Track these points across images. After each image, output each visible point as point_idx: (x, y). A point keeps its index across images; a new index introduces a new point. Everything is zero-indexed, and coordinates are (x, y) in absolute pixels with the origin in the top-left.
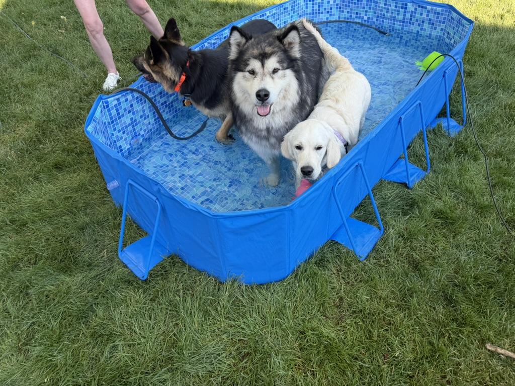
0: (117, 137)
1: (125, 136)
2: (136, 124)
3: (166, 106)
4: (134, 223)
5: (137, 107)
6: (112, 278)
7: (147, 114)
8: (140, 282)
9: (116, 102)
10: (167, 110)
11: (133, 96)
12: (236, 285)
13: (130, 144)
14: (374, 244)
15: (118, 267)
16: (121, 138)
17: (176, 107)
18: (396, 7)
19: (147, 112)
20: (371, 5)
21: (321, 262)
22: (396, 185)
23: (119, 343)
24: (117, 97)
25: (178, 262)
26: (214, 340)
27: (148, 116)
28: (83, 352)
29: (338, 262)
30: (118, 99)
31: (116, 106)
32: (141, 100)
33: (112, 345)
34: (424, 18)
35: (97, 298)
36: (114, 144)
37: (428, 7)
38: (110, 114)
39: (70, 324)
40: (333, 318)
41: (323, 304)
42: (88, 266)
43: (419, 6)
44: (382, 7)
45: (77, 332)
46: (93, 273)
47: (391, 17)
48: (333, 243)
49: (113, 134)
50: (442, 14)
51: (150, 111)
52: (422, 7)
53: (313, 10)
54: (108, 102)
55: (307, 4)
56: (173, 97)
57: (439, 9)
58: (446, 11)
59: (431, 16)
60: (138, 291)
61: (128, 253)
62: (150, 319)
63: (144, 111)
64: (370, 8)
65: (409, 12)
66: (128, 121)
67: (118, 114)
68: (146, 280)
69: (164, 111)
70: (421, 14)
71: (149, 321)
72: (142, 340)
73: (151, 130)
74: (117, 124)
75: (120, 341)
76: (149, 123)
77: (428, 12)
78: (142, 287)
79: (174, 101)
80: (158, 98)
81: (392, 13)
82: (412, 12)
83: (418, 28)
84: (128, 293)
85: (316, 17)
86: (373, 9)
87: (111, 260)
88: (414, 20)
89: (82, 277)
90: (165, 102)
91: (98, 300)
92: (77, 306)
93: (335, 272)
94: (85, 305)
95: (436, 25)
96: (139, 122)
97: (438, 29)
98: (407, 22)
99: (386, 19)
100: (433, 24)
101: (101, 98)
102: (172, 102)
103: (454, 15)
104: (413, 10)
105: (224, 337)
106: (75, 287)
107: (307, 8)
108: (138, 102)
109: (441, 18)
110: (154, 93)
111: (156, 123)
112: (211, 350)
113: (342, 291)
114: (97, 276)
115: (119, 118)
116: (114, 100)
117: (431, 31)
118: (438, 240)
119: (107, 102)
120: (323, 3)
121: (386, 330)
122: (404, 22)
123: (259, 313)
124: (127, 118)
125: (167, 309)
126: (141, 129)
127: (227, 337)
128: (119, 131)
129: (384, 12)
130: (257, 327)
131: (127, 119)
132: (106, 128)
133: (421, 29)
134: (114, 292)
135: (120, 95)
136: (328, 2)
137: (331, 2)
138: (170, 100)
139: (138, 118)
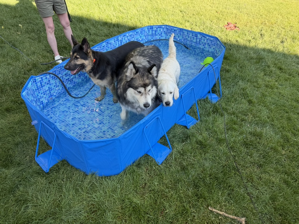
0: (40, 96)
1: (45, 96)
2: (52, 90)
3: (69, 81)
4: (46, 142)
5: (52, 81)
6: (30, 171)
7: (58, 85)
8: (44, 173)
10: (69, 82)
11: (50, 76)
12: (94, 176)
13: (48, 100)
14: (166, 157)
15: (34, 165)
16: (43, 97)
17: (74, 81)
18: (192, 35)
19: (58, 84)
20: (181, 33)
21: (139, 165)
22: (182, 127)
23: (29, 205)
24: (41, 77)
25: (66, 164)
26: (79, 204)
27: (58, 86)
28: (10, 209)
29: (147, 165)
30: (42, 78)
31: (40, 81)
32: (55, 78)
33: (25, 205)
34: (205, 42)
35: (20, 181)
36: (38, 100)
37: (207, 37)
38: (37, 85)
39: (5, 195)
40: (140, 194)
41: (136, 187)
42: (18, 164)
43: (203, 36)
44: (186, 35)
45: (8, 199)
46: (20, 168)
47: (190, 40)
48: (147, 155)
49: (38, 95)
50: (213, 41)
51: (60, 83)
52: (204, 37)
53: (152, 33)
54: (36, 79)
55: (149, 30)
56: (73, 76)
57: (212, 39)
58: (215, 40)
59: (209, 42)
60: (43, 178)
61: (40, 158)
62: (48, 193)
63: (56, 83)
64: (180, 35)
65: (198, 39)
66: (47, 89)
67: (41, 85)
68: (48, 173)
69: (67, 83)
70: (204, 40)
71: (47, 194)
72: (42, 203)
73: (60, 93)
74: (41, 90)
75: (30, 204)
76: (59, 89)
77: (207, 39)
78: (45, 176)
79: (74, 78)
80: (64, 77)
81: (191, 38)
83: (203, 47)
84: (38, 179)
85: (154, 37)
86: (182, 35)
87: (31, 161)
88: (201, 43)
89: (14, 170)
90: (69, 79)
91: (21, 182)
92: (10, 186)
93: (145, 170)
94: (14, 185)
95: (211, 46)
96: (53, 89)
97: (212, 48)
98: (198, 43)
99: (188, 41)
100: (210, 45)
101: (31, 78)
102: (72, 79)
103: (218, 42)
104: (201, 38)
105: (84, 202)
106: (9, 175)
107: (149, 32)
108: (53, 79)
109: (213, 43)
110: (62, 74)
111: (63, 89)
112: (77, 209)
113: (147, 180)
114: (22, 170)
115: (42, 87)
116: (39, 78)
117: (209, 49)
118: (196, 156)
120: (157, 30)
121: (165, 200)
122: (196, 43)
123: (104, 190)
125: (56, 188)
126: (54, 92)
127: (86, 202)
128: (42, 94)
129: (187, 37)
130: (102, 198)
131: (46, 88)
132: (34, 92)
133: (205, 47)
134: (30, 178)
135: (43, 76)
136: (160, 30)
137: (162, 30)
138: (71, 78)
139: (52, 87)
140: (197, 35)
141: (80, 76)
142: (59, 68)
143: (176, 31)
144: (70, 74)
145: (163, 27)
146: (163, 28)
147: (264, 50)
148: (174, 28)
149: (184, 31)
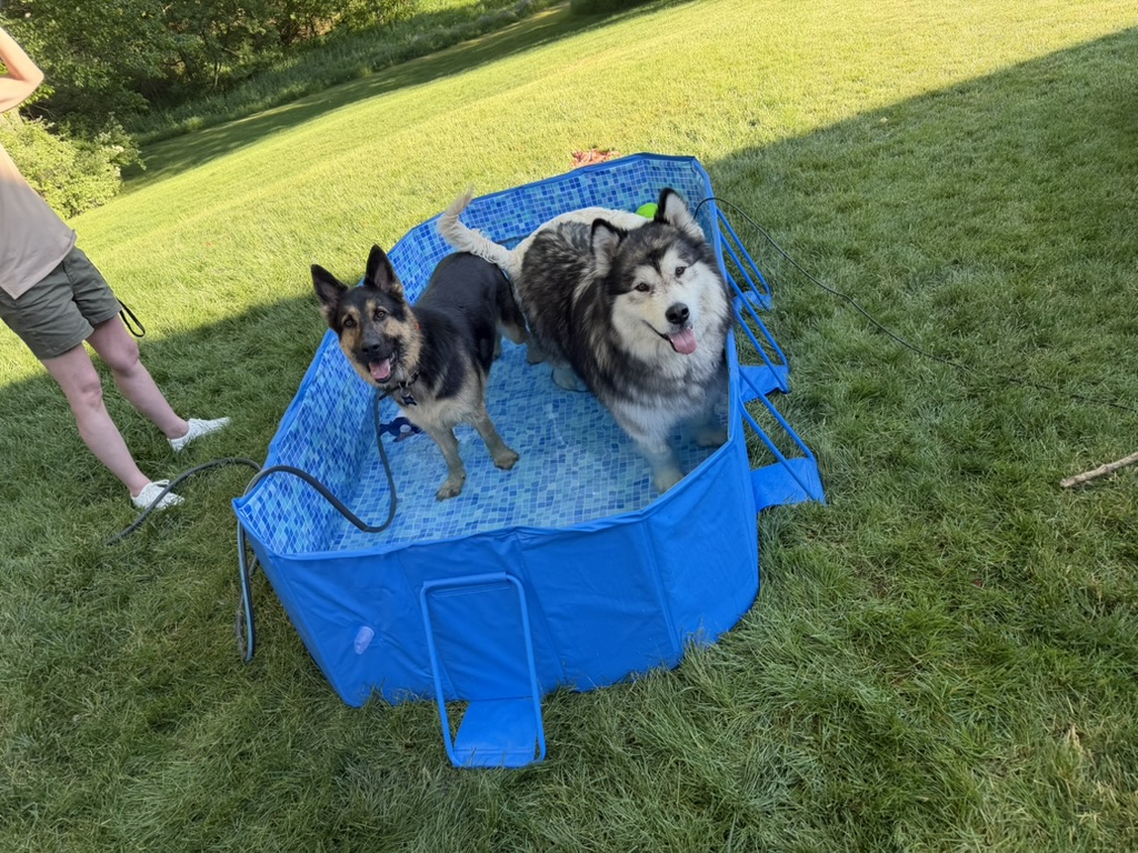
18: (562, 189)
20: (521, 204)
37: (611, 169)
44: (541, 199)
47: (562, 206)
50: (636, 170)
53: (434, 248)
55: (420, 243)
57: (628, 165)
58: (640, 163)
59: (622, 179)
64: (522, 209)
65: (585, 189)
70: (606, 183)
77: (614, 175)
81: (561, 201)
82: (590, 186)
86: (528, 207)
88: (597, 196)
103: (656, 163)
104: (591, 183)
109: (637, 175)
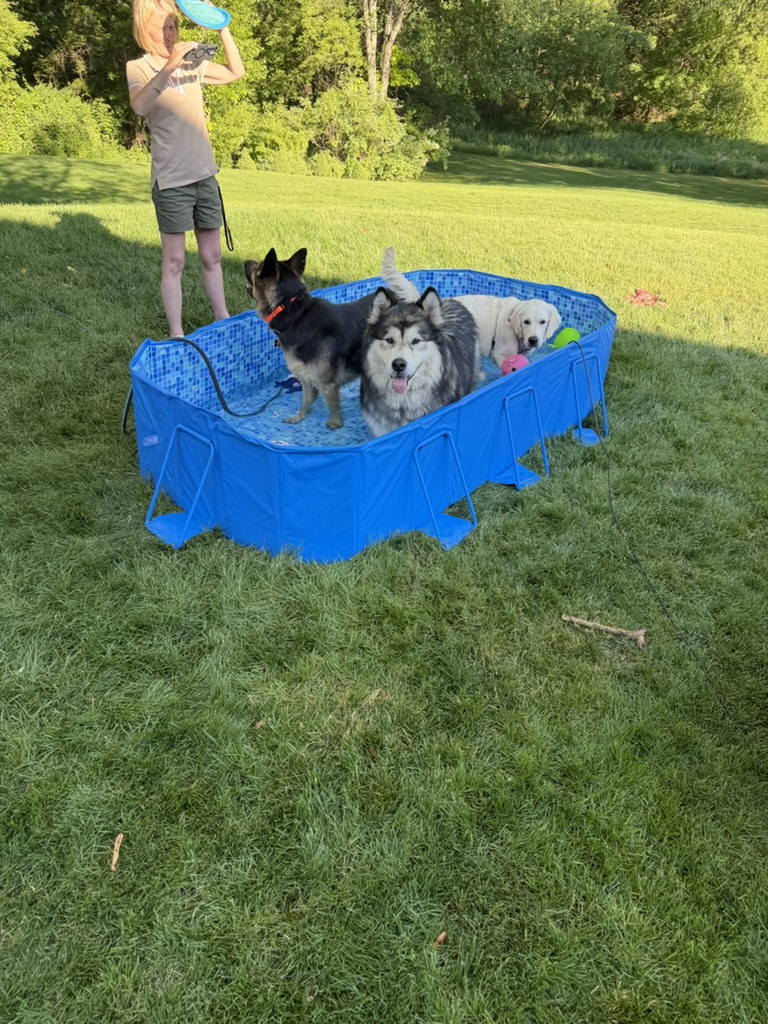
2: (183, 388)
3: (223, 374)
5: (187, 366)
7: (197, 379)
9: (164, 352)
10: (224, 379)
11: (185, 350)
14: (463, 537)
15: (145, 534)
17: (235, 380)
19: (199, 376)
20: (505, 291)
21: (397, 544)
22: (504, 486)
24: (167, 346)
27: (198, 382)
29: (417, 546)
30: (167, 349)
31: (163, 356)
32: (194, 357)
37: (572, 297)
38: (155, 366)
40: (401, 594)
41: (392, 580)
43: (563, 296)
52: (566, 297)
55: (423, 282)
56: (233, 364)
58: (593, 303)
59: (577, 308)
61: (157, 524)
63: (194, 373)
66: (174, 381)
67: (164, 368)
74: (160, 380)
76: (199, 391)
79: (234, 370)
90: (223, 369)
96: (187, 386)
100: (579, 319)
101: (148, 343)
102: (231, 371)
108: (189, 360)
111: (206, 394)
115: (164, 373)
116: (163, 349)
119: (154, 349)
120: (444, 283)
124: (173, 376)
135: (170, 345)
136: (452, 283)
137: (456, 283)
138: (230, 368)
139: (185, 379)
140: (547, 293)
141: (248, 370)
142: (207, 334)
143: (494, 284)
144: (227, 358)
145: (460, 274)
146: (460, 279)
147: (729, 350)
148: (489, 278)
149: (514, 285)
